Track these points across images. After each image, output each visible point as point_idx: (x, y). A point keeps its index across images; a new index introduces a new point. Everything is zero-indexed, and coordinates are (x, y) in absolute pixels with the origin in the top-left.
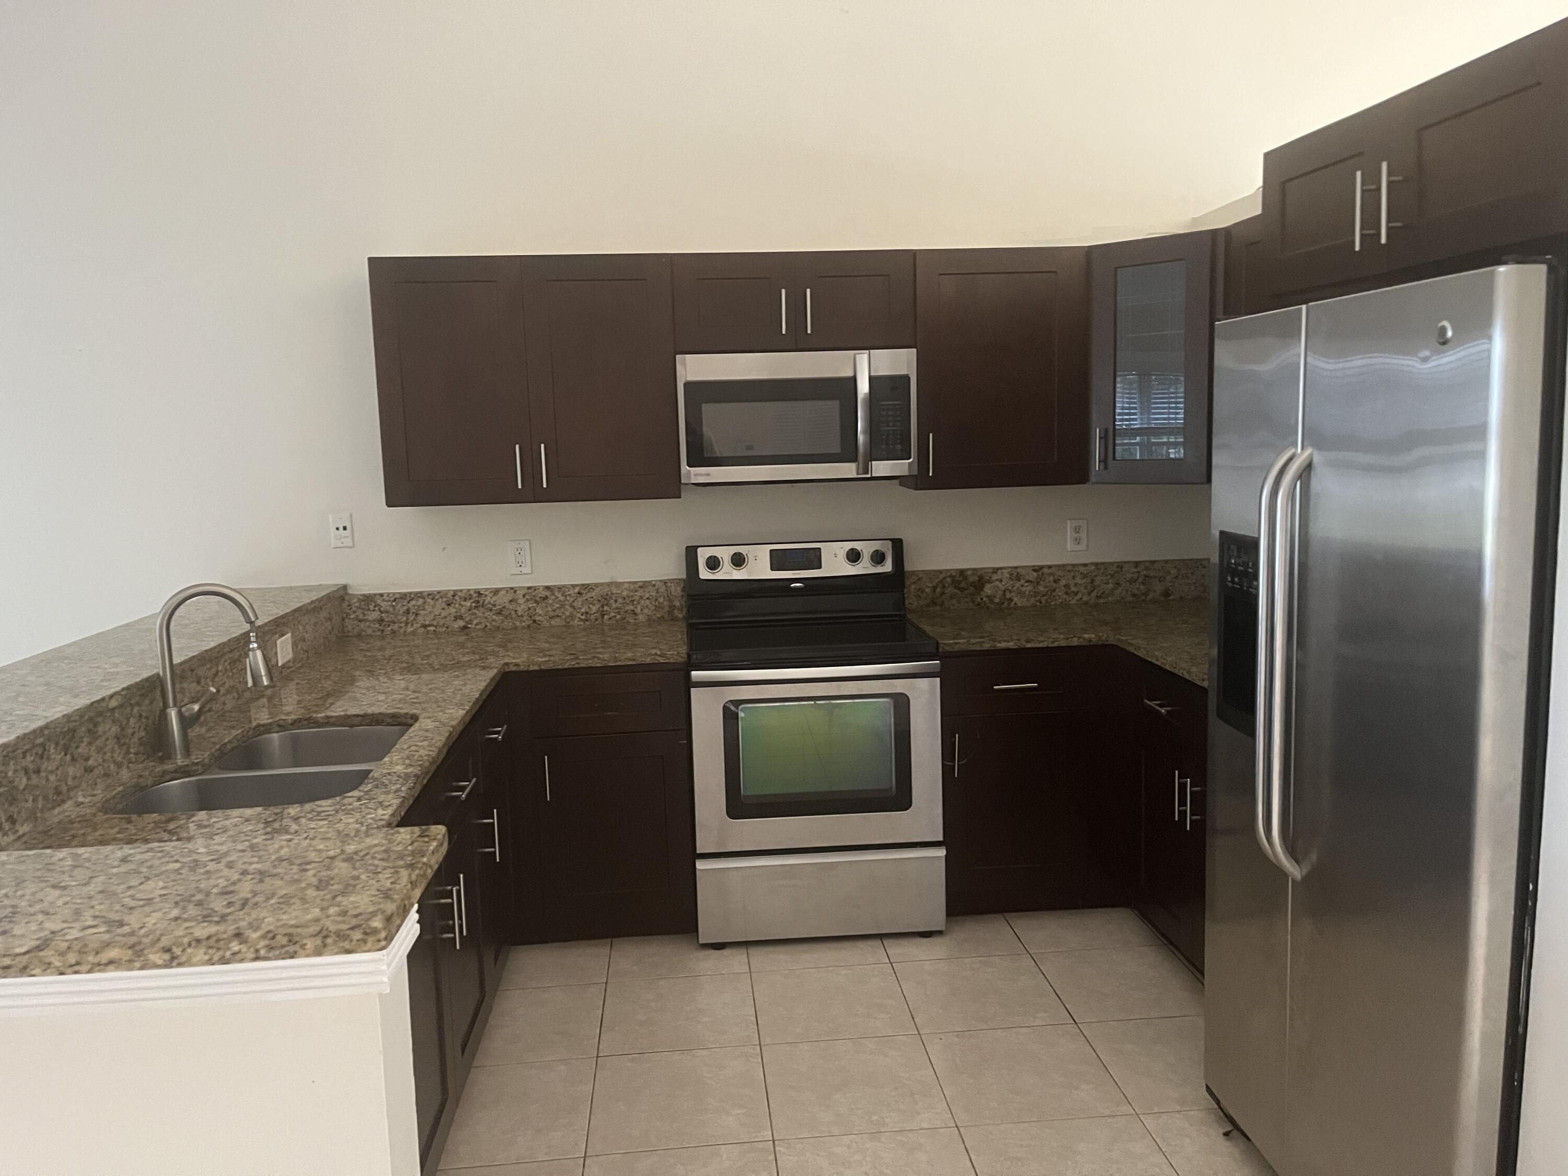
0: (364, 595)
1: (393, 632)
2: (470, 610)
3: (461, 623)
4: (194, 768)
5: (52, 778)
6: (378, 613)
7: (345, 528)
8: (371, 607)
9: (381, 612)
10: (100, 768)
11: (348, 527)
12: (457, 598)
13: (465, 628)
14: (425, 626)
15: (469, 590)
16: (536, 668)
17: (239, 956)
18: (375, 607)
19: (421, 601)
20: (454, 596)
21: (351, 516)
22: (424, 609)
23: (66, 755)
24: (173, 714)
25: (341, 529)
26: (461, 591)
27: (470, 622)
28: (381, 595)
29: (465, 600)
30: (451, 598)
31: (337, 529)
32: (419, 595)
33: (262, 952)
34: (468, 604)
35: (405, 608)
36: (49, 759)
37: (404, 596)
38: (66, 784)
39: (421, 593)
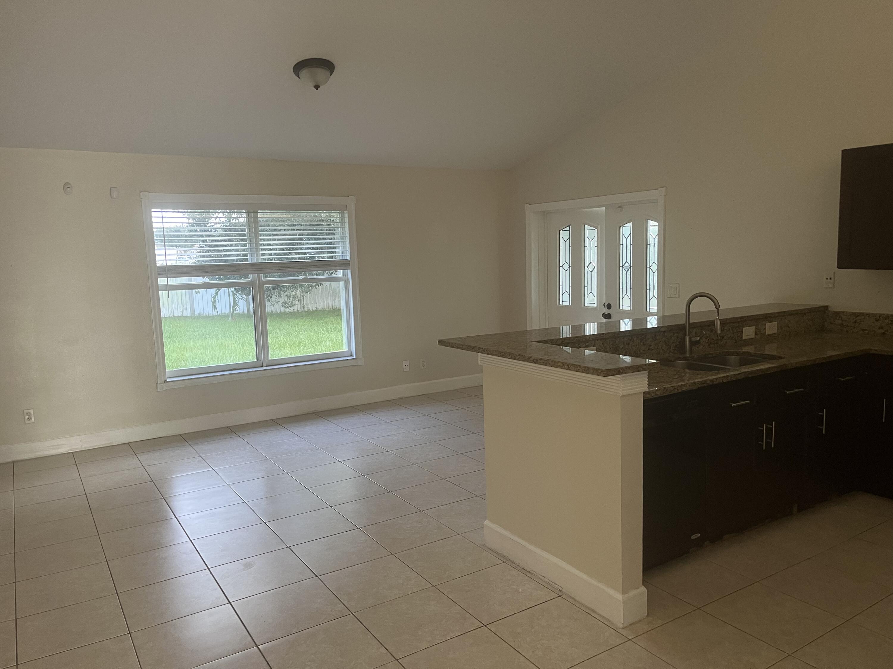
0: (835, 312)
1: (847, 331)
2: (887, 325)
3: (882, 331)
4: (690, 358)
5: (634, 348)
6: (841, 321)
7: (830, 279)
8: (838, 318)
9: (842, 321)
10: (656, 350)
11: (832, 279)
12: (881, 317)
13: (884, 333)
14: (863, 330)
15: (888, 315)
16: (886, 354)
17: (579, 371)
18: (840, 317)
19: (863, 317)
20: (880, 316)
21: (834, 273)
22: (863, 321)
23: (641, 342)
24: (687, 339)
25: (829, 279)
26: (884, 314)
27: (887, 331)
28: (843, 312)
29: (886, 319)
30: (878, 318)
31: (827, 279)
32: (861, 314)
33: (583, 371)
34: (887, 321)
35: (855, 320)
36: (633, 341)
37: (854, 314)
38: (640, 351)
39: (863, 313)
